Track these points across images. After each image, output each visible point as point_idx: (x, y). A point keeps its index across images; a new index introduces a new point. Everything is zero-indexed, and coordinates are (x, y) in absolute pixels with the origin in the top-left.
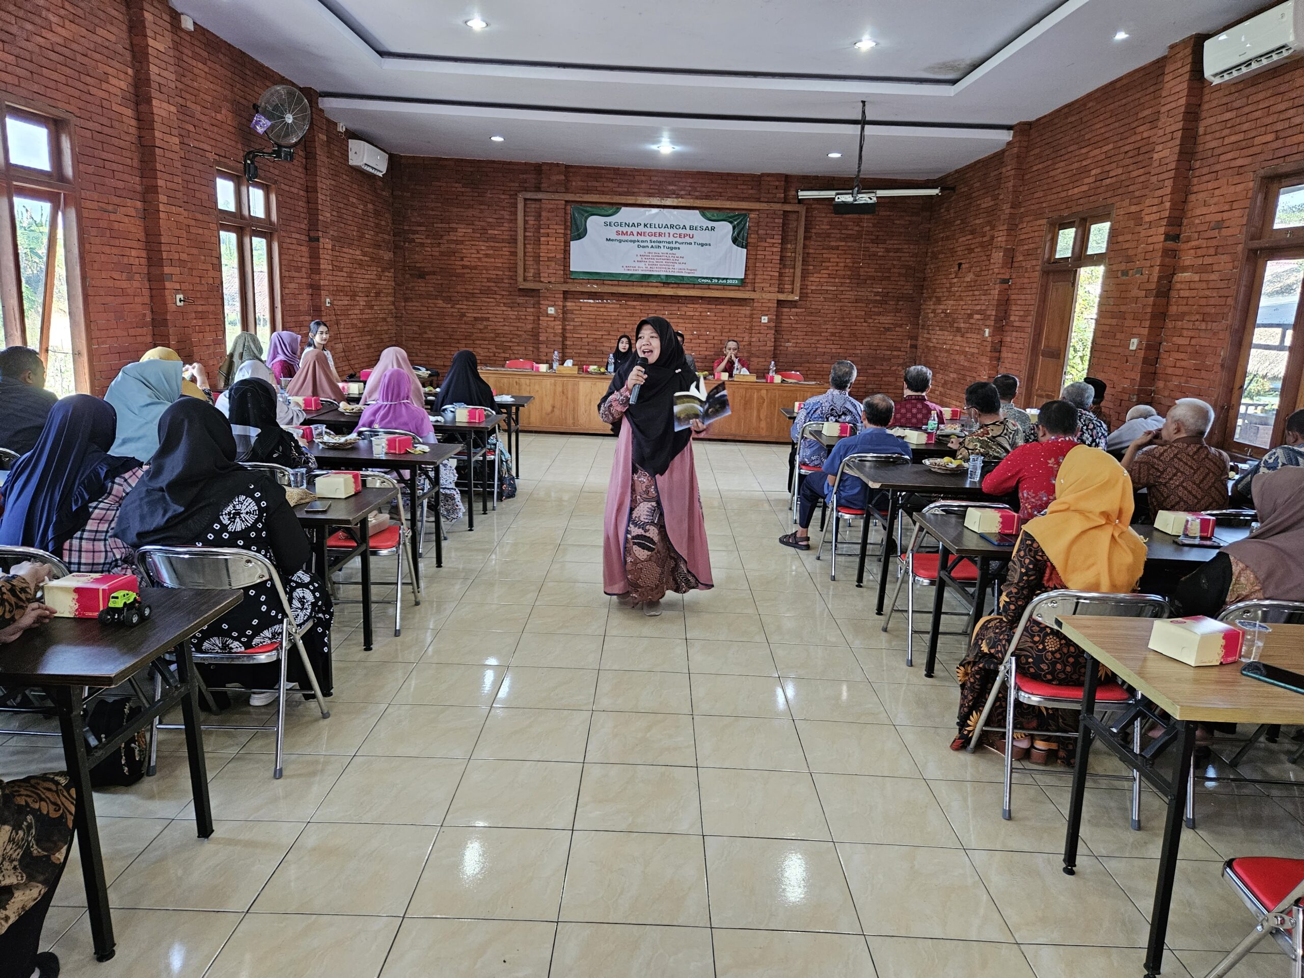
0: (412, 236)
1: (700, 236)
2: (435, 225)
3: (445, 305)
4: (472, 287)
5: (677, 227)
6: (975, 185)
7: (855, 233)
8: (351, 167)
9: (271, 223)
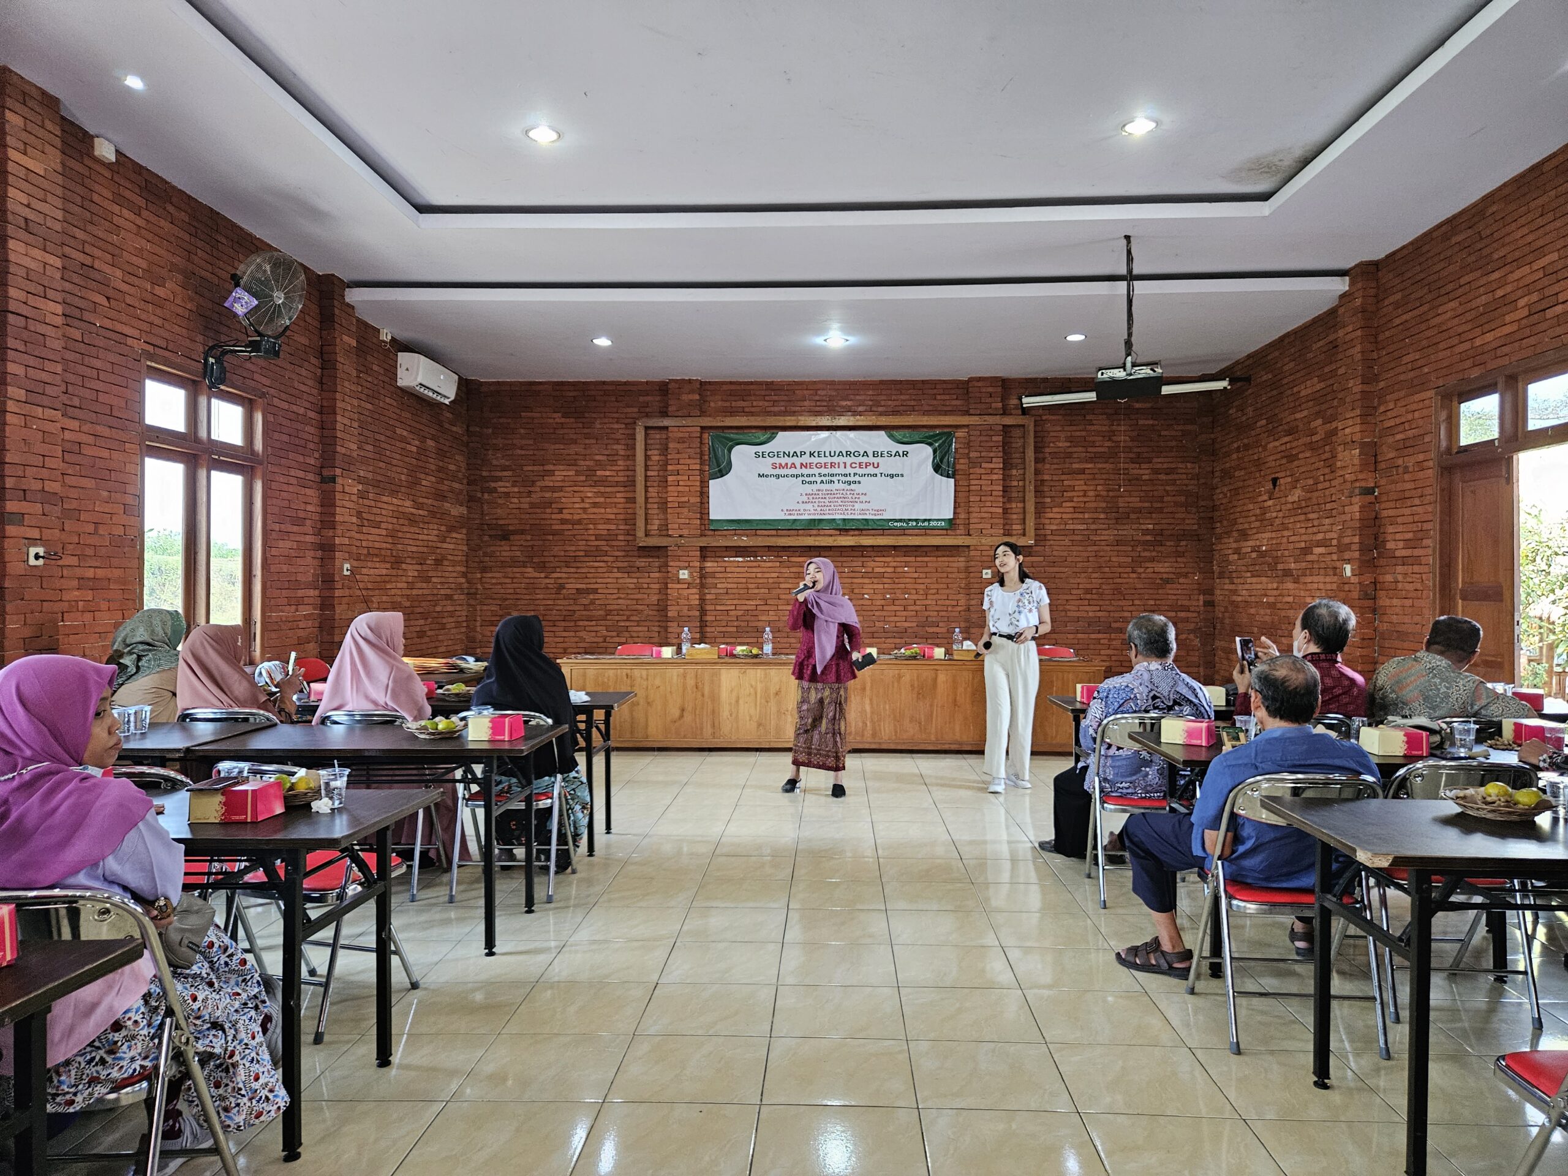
0: (493, 485)
1: (888, 465)
2: (525, 468)
3: (537, 575)
4: (573, 548)
5: (856, 454)
6: (1286, 368)
7: (1106, 450)
8: (399, 388)
9: (253, 452)
